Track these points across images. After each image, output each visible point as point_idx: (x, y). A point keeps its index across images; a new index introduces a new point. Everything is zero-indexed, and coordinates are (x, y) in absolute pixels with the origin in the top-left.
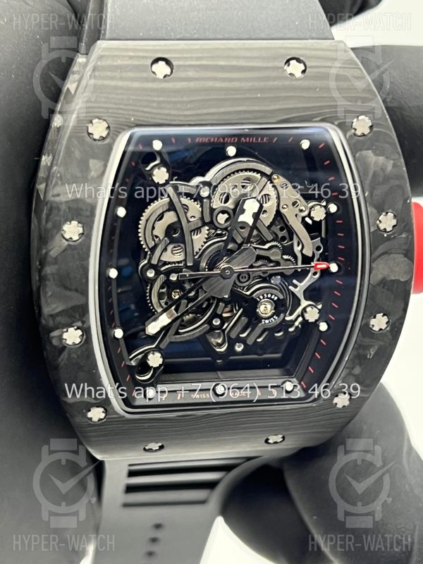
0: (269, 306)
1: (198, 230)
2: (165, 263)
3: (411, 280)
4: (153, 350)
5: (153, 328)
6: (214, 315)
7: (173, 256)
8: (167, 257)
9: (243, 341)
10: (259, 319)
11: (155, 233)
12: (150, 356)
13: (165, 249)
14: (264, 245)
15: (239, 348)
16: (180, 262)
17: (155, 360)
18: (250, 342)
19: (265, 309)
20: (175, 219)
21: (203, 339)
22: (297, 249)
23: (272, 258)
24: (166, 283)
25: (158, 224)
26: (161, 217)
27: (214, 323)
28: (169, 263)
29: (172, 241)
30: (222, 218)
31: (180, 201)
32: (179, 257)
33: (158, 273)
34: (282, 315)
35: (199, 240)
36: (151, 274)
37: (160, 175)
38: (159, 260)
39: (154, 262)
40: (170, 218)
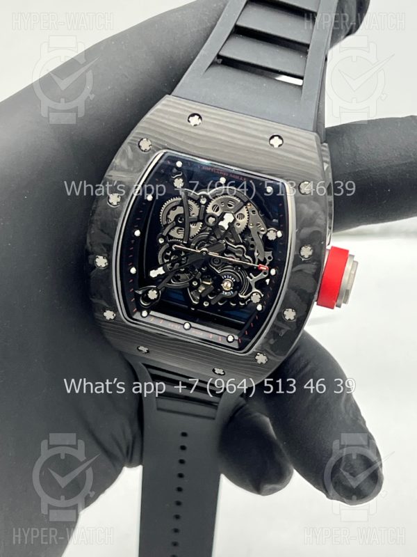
0: (229, 285)
1: (195, 222)
2: (171, 238)
3: (314, 293)
4: (154, 289)
5: (153, 274)
6: (195, 279)
7: (177, 234)
8: (173, 233)
9: (209, 301)
10: (222, 289)
11: (169, 217)
12: (150, 292)
13: (173, 228)
14: (236, 245)
15: (206, 304)
16: (181, 240)
17: (153, 295)
18: (213, 303)
19: (227, 285)
20: (182, 212)
21: (184, 291)
22: (256, 254)
23: (237, 254)
24: (169, 249)
25: (171, 212)
26: (174, 208)
27: (193, 283)
28: (175, 238)
29: (178, 225)
30: (211, 220)
31: (187, 202)
32: (181, 236)
33: (166, 242)
34: (236, 292)
35: (195, 229)
36: (161, 241)
37: (179, 183)
38: (168, 234)
39: (165, 234)
40: (180, 210)
